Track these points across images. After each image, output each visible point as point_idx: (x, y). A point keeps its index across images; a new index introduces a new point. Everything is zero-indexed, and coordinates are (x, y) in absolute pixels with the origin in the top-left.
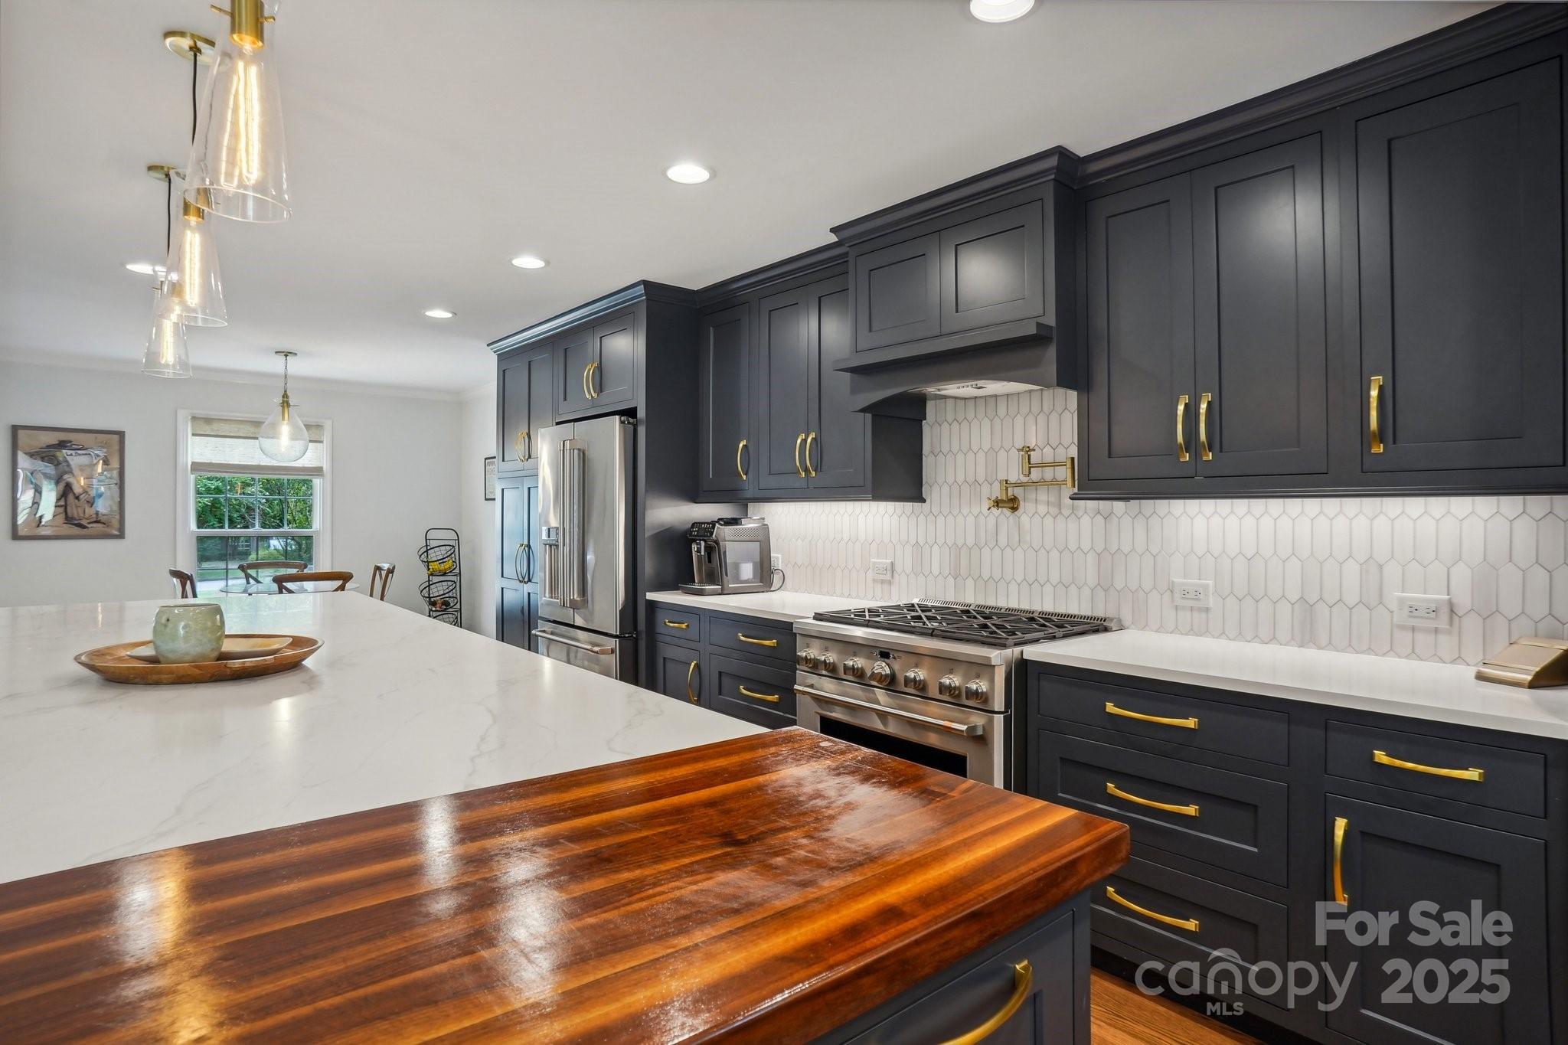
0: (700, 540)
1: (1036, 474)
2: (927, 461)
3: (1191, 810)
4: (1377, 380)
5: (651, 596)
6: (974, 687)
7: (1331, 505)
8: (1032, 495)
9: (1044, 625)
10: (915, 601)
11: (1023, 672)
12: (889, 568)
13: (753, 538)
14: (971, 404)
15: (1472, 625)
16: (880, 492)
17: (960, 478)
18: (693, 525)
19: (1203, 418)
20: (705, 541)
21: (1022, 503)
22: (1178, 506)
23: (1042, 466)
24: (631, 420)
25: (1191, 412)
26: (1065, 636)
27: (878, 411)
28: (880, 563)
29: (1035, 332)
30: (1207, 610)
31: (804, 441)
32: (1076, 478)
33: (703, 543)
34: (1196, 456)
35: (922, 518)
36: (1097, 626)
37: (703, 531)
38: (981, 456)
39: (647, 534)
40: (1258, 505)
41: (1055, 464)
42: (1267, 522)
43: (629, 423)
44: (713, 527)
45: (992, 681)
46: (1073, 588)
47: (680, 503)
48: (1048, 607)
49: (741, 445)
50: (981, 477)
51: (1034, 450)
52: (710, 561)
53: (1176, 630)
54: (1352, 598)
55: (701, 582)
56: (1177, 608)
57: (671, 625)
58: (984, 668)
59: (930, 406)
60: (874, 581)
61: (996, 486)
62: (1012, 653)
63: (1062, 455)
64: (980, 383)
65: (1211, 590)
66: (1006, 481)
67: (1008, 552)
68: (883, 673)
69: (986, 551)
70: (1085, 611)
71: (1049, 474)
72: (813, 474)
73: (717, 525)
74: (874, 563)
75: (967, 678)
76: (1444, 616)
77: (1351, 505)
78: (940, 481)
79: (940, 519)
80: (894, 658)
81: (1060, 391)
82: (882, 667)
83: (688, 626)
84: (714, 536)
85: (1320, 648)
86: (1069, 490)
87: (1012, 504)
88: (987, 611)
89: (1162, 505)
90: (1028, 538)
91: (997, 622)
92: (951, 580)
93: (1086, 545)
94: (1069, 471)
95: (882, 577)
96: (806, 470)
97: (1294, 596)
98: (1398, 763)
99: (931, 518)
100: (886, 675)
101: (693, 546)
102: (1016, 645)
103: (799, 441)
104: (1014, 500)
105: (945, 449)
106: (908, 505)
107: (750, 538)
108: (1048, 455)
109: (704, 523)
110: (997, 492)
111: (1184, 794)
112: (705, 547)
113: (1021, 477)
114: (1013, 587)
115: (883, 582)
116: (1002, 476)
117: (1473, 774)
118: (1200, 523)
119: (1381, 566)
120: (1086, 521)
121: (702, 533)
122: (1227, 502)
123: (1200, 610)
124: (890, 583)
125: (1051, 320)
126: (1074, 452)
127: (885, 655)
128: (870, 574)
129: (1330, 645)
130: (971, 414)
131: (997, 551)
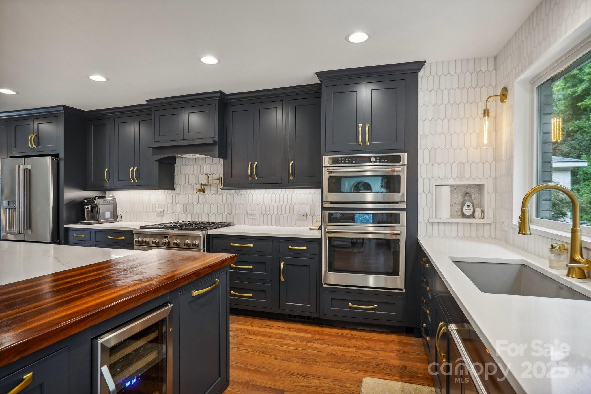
0: (89, 204)
1: (210, 182)
2: (176, 177)
3: (251, 267)
4: (292, 162)
5: (66, 226)
6: (195, 243)
7: (284, 191)
8: (209, 188)
9: (213, 225)
10: (172, 221)
11: (208, 237)
12: (163, 212)
13: (110, 203)
14: (191, 160)
15: (310, 218)
16: (161, 187)
17: (187, 183)
18: (85, 199)
19: (255, 168)
20: (91, 204)
21: (206, 190)
22: (249, 191)
23: (213, 179)
24: (56, 159)
25: (252, 166)
26: (219, 228)
27: (161, 161)
28: (159, 210)
29: (212, 142)
30: (256, 218)
31: (133, 170)
32: (222, 182)
33: (90, 205)
34: (253, 178)
35: (174, 196)
36: (228, 225)
37: (90, 201)
38: (194, 176)
39: (65, 203)
40: (268, 191)
41: (216, 179)
42: (270, 195)
43: (55, 160)
44: (95, 199)
45: (200, 240)
46: (221, 215)
47: (79, 191)
48: (214, 221)
49: (106, 170)
50: (194, 182)
51: (210, 175)
52: (92, 212)
53: (248, 224)
54: (288, 213)
55: (88, 220)
56: (248, 218)
57: (77, 236)
58: (198, 237)
59: (177, 160)
60: (157, 216)
61: (198, 185)
62: (205, 232)
63: (218, 176)
64: (195, 155)
65: (257, 213)
66: (202, 184)
67: (202, 205)
68: (166, 242)
69: (195, 205)
70: (224, 221)
71: (214, 182)
72: (136, 181)
73: (96, 199)
74: (157, 210)
75: (192, 240)
76: (305, 216)
77: (288, 191)
78: (180, 183)
79: (180, 196)
80: (169, 237)
81: (218, 159)
82: (165, 240)
83: (85, 236)
84: (95, 202)
85: (281, 226)
86: (220, 187)
87: (203, 191)
88: (196, 223)
89: (245, 191)
90: (208, 200)
91: (200, 225)
92: (184, 214)
93: (224, 203)
94: (220, 181)
95: (159, 215)
96: (134, 179)
97: (276, 213)
98: (293, 248)
99: (177, 195)
100: (167, 243)
101: (85, 207)
102: (206, 230)
103: (131, 169)
104: (204, 189)
105: (182, 173)
106: (169, 191)
107: (109, 203)
108: (214, 176)
109: (90, 198)
110: (199, 187)
111: (249, 263)
112: (91, 207)
113: (206, 183)
114: (203, 215)
115: (160, 216)
116: (200, 182)
117: (305, 248)
118: (254, 195)
119: (293, 205)
120: (225, 195)
121: (89, 202)
122: (261, 190)
123: (254, 218)
124: (163, 216)
125: (216, 139)
126: (222, 176)
127: (166, 237)
128: (155, 213)
129: (283, 225)
130: (190, 163)
131: (198, 205)
